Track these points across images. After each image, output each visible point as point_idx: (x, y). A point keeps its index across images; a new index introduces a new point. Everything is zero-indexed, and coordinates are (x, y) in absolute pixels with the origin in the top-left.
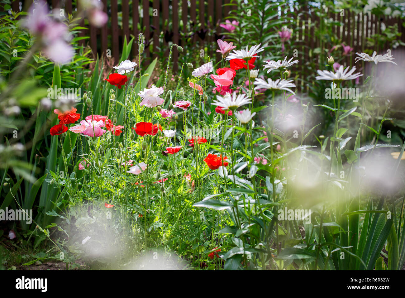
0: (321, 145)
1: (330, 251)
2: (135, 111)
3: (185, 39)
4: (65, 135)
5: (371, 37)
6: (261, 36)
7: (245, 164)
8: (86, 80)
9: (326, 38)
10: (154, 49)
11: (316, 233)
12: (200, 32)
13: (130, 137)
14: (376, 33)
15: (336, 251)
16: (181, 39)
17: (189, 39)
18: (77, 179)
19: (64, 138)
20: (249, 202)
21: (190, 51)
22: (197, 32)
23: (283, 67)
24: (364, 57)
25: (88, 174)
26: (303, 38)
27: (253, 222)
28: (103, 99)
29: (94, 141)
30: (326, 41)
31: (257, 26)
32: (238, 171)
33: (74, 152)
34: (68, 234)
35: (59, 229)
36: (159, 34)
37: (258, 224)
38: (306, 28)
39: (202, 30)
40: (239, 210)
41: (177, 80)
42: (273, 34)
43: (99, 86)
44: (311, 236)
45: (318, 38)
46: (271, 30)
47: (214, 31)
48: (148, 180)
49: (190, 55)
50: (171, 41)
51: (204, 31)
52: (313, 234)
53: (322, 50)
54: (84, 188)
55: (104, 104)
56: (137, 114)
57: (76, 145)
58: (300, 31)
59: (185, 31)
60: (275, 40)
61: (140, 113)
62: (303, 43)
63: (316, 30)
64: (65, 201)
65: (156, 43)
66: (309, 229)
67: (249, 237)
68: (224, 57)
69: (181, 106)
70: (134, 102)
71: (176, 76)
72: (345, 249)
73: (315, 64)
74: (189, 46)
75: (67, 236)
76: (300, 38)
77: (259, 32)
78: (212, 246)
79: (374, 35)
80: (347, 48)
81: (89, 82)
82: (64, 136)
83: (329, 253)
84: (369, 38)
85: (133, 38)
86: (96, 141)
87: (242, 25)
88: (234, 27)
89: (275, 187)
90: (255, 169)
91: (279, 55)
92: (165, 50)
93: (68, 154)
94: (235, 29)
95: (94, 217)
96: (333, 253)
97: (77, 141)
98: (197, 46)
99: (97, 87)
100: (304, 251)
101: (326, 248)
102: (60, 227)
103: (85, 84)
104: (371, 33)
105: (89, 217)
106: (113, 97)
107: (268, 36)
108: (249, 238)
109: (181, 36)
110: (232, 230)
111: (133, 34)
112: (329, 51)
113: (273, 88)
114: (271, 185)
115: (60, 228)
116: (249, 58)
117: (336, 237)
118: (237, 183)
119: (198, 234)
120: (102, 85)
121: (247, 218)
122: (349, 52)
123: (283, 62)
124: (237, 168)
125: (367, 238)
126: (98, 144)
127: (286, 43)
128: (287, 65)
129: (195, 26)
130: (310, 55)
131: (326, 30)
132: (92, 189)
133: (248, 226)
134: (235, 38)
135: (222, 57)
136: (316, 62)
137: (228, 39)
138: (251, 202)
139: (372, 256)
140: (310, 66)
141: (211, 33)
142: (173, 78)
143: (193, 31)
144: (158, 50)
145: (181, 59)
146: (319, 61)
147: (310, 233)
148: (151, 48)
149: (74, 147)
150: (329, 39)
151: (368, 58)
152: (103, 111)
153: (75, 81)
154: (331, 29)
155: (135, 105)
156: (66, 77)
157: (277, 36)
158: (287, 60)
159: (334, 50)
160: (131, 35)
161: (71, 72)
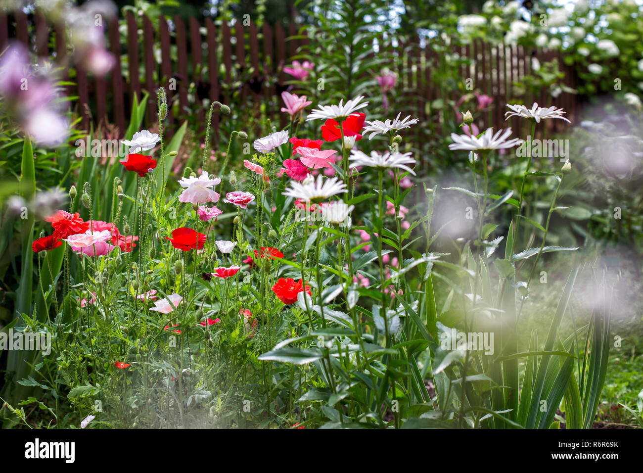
1: (478, 419)
2: (155, 211)
3: (229, 93)
4: (44, 254)
5: (519, 80)
6: (349, 84)
7: (338, 287)
8: (75, 164)
9: (450, 84)
10: (181, 112)
11: (455, 392)
12: (252, 81)
13: (149, 253)
14: (525, 73)
15: (486, 419)
16: (224, 93)
17: (236, 93)
18: (66, 325)
19: (42, 260)
20: (347, 350)
21: (238, 111)
22: (248, 82)
23: (395, 130)
24: (519, 111)
25: (84, 316)
26: (415, 84)
27: (354, 380)
28: (102, 193)
29: (93, 262)
30: (450, 89)
31: (343, 70)
32: (328, 300)
33: (59, 280)
34: (55, 413)
35: (40, 407)
36: (188, 87)
37: (363, 383)
38: (419, 69)
39: (255, 79)
40: (331, 362)
41: (220, 159)
42: (368, 80)
43: (95, 174)
44: (448, 398)
45: (437, 85)
46: (364, 75)
47: (275, 80)
48: (184, 322)
49: (238, 119)
50: (207, 97)
51: (260, 79)
52: (450, 395)
53: (445, 103)
54: (77, 338)
55: (105, 201)
56: (159, 216)
57: (62, 269)
58: (410, 74)
59: (229, 80)
60: (372, 89)
61: (164, 213)
62: (415, 94)
63: (434, 72)
64: (49, 360)
65: (184, 101)
66: (444, 386)
67: (347, 403)
68: (293, 119)
69: (237, 202)
71: (218, 152)
72: (500, 415)
73: (434, 125)
74: (236, 104)
75: (54, 418)
76: (410, 85)
77: (346, 78)
78: (290, 422)
79: (522, 77)
80: (484, 99)
81: (79, 167)
82: (42, 257)
83: (476, 423)
84: (515, 81)
85: (147, 95)
86: (97, 261)
87: (320, 68)
88: (306, 72)
89: (388, 322)
90: (356, 295)
91: (379, 113)
92: (198, 111)
93: (50, 285)
94: (309, 75)
95: (97, 384)
96: (482, 422)
97: (63, 264)
98: (249, 104)
99: (92, 175)
100: (438, 423)
101: (471, 415)
102: (42, 403)
103: (72, 171)
104: (518, 74)
105: (89, 385)
106: (119, 190)
107: (360, 83)
108: (347, 405)
109: (223, 89)
110: (322, 394)
111: (147, 89)
112: (457, 105)
113: (380, 165)
114: (382, 319)
115: (42, 405)
116: (344, 117)
117: (486, 397)
118: (327, 317)
119: (266, 404)
120: (99, 173)
121: (345, 375)
122: (486, 105)
125: (532, 393)
126: (100, 267)
127: (388, 94)
128: (400, 126)
129: (244, 72)
130: (428, 110)
131: (449, 73)
132: (92, 340)
133: (348, 387)
134: (308, 88)
135: (291, 119)
136: (437, 121)
137: (299, 91)
138: (350, 349)
139: (541, 422)
140: (428, 127)
141: (271, 83)
142: (214, 155)
143: (242, 80)
144: (186, 113)
145: (225, 124)
146: (442, 120)
147: (446, 394)
148: (176, 109)
149: (59, 273)
150: (454, 85)
151: (526, 112)
152: (103, 213)
153: (57, 168)
154: (456, 71)
155: (156, 202)
156: (44, 162)
157: (374, 83)
159: (464, 103)
160: (144, 91)
161: (51, 154)
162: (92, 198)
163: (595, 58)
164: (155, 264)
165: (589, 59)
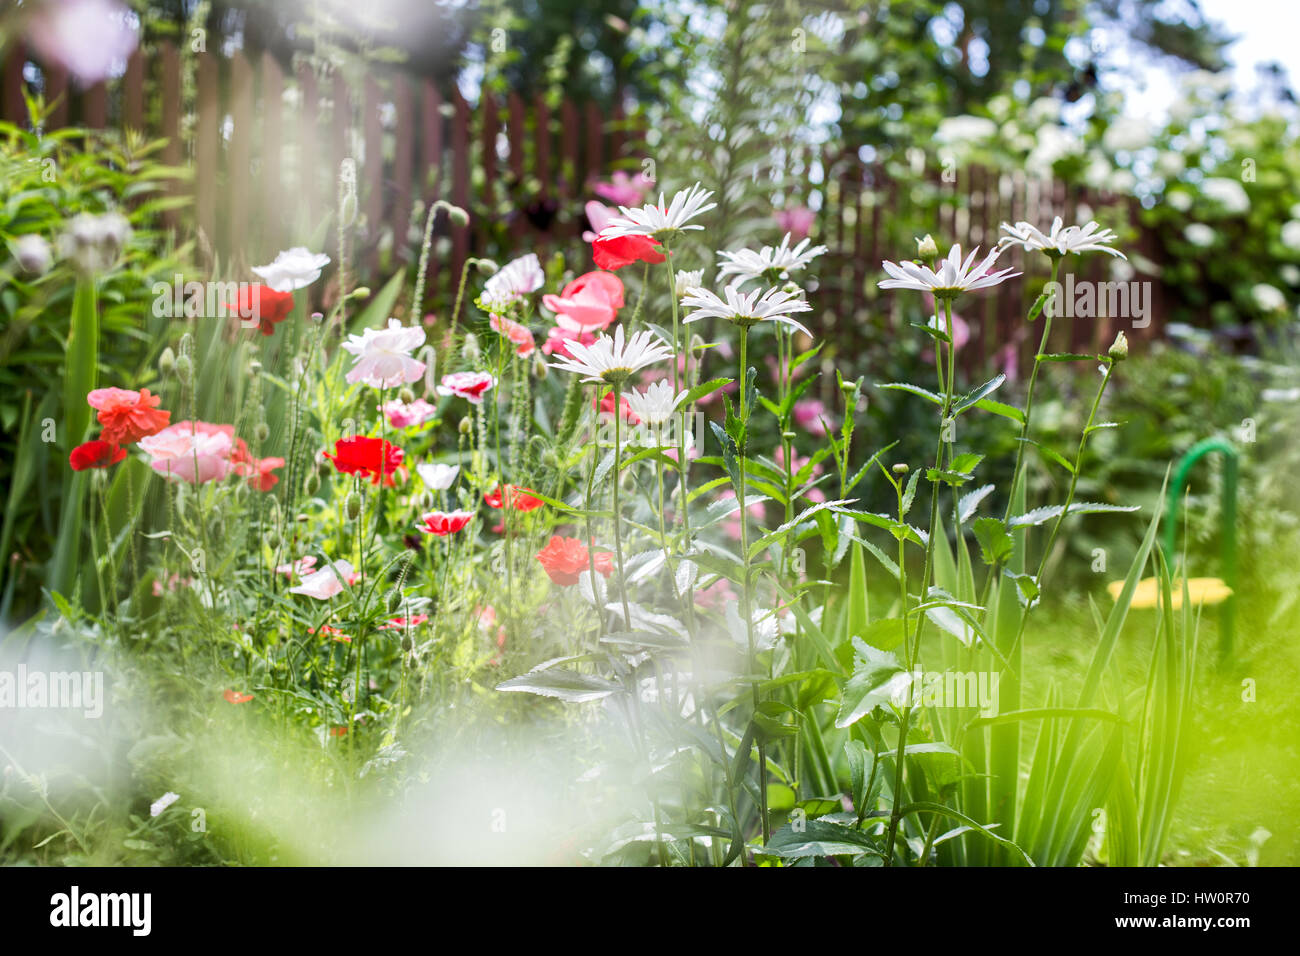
0: (899, 493)
1: (931, 840)
2: (322, 407)
3: (487, 225)
7: (658, 555)
11: (883, 778)
15: (947, 842)
17: (502, 227)
18: (138, 622)
22: (525, 207)
23: (780, 271)
24: (1024, 236)
29: (193, 491)
32: (636, 576)
39: (539, 201)
44: (870, 788)
48: (363, 615)
51: (549, 206)
52: (875, 783)
62: (850, 257)
66: (863, 765)
69: (463, 390)
70: (319, 376)
74: (502, 248)
83: (927, 847)
86: (202, 492)
88: (639, 194)
96: (938, 847)
100: (847, 833)
101: (917, 830)
102: (82, 776)
105: (171, 735)
107: (742, 224)
113: (742, 315)
114: (743, 623)
115: (80, 780)
116: (671, 231)
117: (950, 796)
123: (780, 251)
124: (634, 568)
126: (206, 502)
128: (790, 262)
133: (672, 753)
141: (570, 212)
143: (513, 202)
144: (405, 261)
147: (867, 779)
151: (1037, 239)
155: (326, 388)
158: (792, 246)
162: (196, 366)
163: (1203, 213)
164: (318, 509)
165: (1190, 217)
